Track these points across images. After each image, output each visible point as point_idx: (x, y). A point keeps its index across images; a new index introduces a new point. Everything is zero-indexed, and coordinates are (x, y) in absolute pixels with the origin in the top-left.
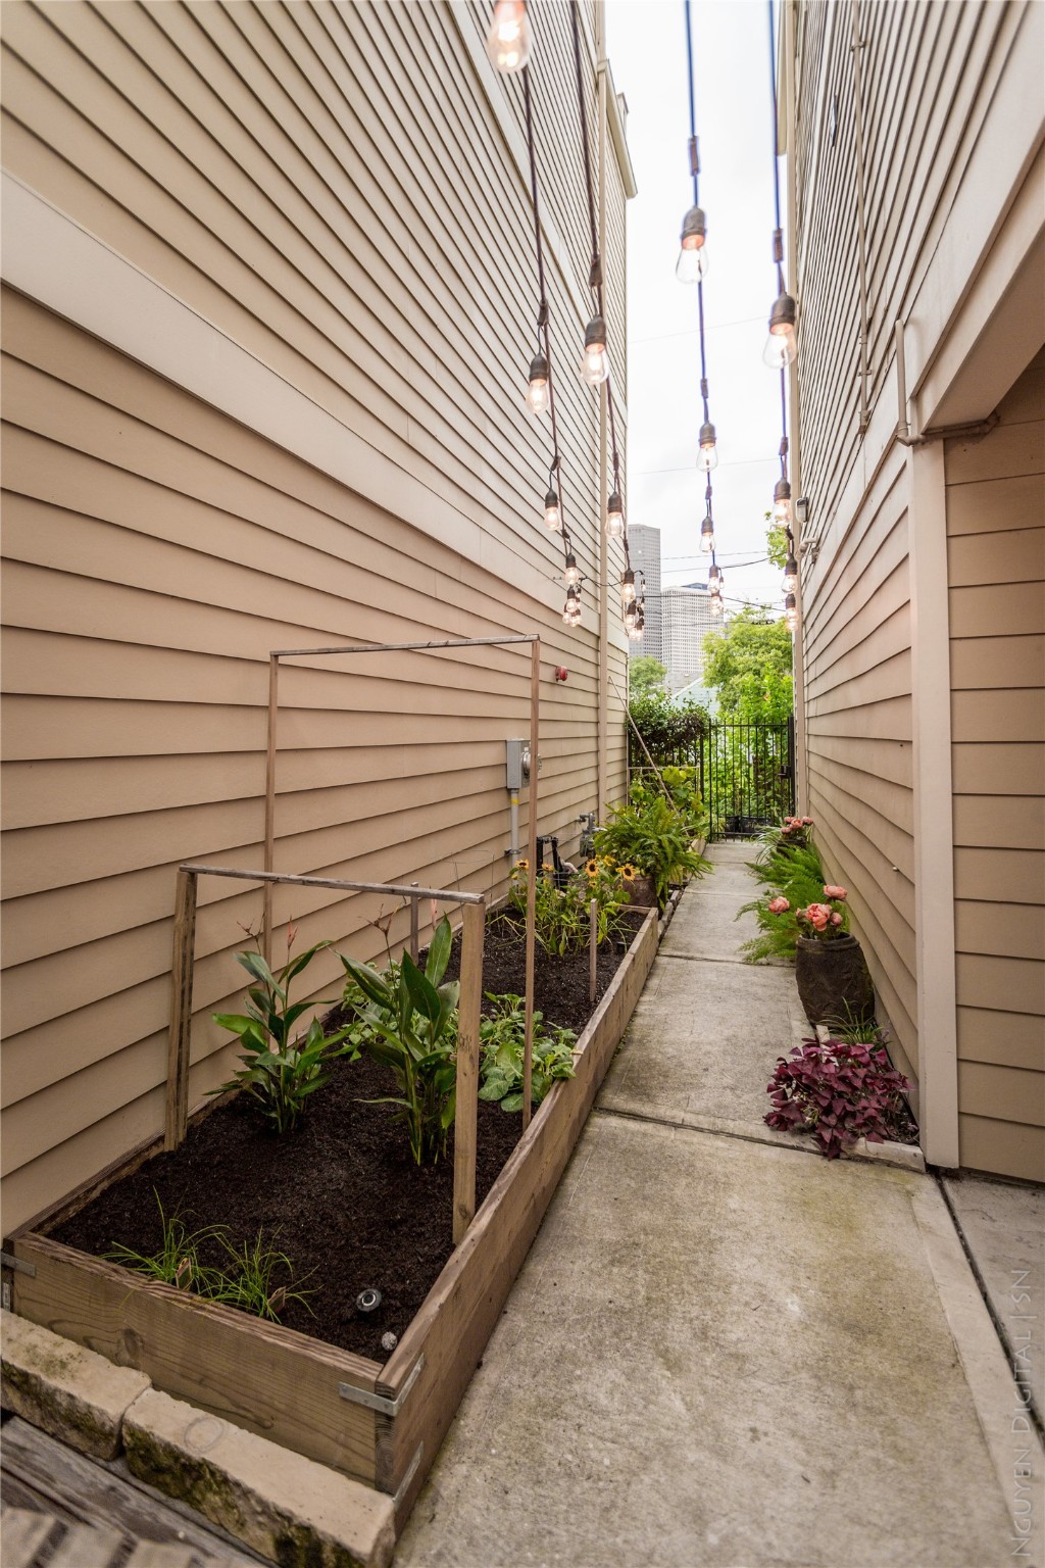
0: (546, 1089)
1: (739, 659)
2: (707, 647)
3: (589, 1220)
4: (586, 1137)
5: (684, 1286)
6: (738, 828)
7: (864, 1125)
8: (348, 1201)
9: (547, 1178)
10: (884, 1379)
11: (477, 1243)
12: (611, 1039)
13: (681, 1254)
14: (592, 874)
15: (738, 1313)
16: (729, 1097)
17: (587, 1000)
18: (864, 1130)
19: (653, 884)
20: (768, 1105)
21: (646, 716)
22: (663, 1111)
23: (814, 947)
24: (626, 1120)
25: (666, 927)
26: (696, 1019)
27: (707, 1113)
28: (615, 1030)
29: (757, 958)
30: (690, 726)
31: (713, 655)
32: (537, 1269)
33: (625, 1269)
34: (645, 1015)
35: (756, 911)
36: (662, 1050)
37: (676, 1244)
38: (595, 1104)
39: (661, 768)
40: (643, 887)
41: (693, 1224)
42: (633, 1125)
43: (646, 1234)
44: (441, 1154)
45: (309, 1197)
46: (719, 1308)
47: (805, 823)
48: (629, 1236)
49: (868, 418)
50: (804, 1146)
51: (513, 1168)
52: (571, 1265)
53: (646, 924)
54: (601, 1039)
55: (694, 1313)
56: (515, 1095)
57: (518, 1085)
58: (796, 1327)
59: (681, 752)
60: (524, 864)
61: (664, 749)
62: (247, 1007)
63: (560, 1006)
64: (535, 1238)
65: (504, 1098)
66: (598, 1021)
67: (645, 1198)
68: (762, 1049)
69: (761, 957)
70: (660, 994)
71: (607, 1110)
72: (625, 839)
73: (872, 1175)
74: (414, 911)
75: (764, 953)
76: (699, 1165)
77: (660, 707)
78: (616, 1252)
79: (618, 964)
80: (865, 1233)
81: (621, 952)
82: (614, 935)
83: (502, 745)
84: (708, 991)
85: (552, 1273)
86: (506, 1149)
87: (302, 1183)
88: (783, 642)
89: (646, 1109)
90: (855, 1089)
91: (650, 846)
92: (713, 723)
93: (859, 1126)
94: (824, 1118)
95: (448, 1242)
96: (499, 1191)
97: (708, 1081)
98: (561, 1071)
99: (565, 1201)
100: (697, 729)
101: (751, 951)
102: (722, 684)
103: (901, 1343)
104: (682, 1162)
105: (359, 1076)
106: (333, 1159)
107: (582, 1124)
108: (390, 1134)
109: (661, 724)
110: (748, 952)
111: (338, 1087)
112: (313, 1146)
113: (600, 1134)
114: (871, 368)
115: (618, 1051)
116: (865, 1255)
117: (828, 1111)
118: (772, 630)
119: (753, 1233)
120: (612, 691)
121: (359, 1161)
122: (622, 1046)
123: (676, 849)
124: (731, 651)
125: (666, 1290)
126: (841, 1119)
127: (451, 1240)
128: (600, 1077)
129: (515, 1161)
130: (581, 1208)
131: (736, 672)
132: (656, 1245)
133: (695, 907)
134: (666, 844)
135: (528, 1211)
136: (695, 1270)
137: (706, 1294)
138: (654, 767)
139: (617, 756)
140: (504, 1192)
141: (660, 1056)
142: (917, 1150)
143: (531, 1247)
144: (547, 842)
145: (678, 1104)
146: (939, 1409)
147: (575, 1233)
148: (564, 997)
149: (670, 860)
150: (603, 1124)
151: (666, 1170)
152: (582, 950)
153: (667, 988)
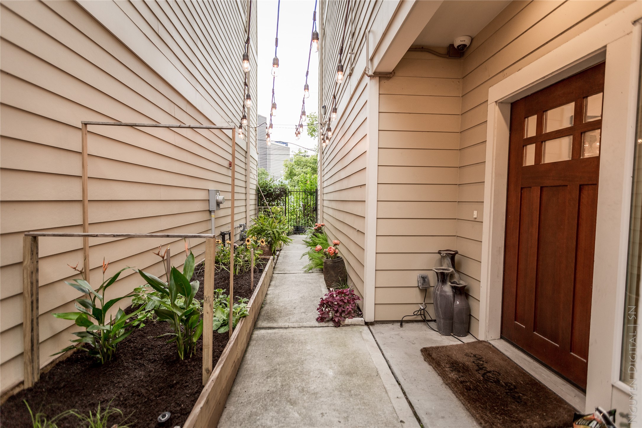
0: (237, 321)
1: (297, 170)
2: (285, 165)
3: (257, 366)
4: (252, 338)
5: (295, 378)
6: (298, 230)
7: (348, 314)
8: (146, 383)
9: (239, 355)
10: (359, 385)
11: (214, 381)
12: (259, 303)
13: (292, 368)
14: (248, 243)
15: (313, 381)
16: (303, 315)
17: (250, 289)
18: (347, 316)
19: (270, 248)
20: (317, 314)
21: (264, 187)
22: (281, 324)
23: (330, 262)
24: (267, 330)
25: (275, 264)
26: (290, 293)
27: (297, 321)
28: (261, 299)
29: (309, 271)
30: (281, 191)
31: (287, 168)
32: (238, 388)
33: (272, 378)
34: (271, 294)
35: (308, 255)
36: (278, 304)
37: (290, 365)
38: (255, 327)
39: (271, 207)
40: (267, 249)
41: (295, 357)
42: (270, 331)
43: (279, 365)
44: (193, 353)
45: (124, 387)
46: (307, 380)
47: (322, 225)
48: (273, 367)
49: (352, 70)
50: (329, 325)
51: (227, 351)
52: (251, 383)
53: (270, 261)
54: (256, 302)
55: (299, 384)
56: (223, 327)
57: (225, 323)
58: (332, 379)
59: (278, 201)
60: (219, 242)
61: (271, 200)
62: (77, 308)
63: (239, 293)
64: (235, 378)
65: (219, 329)
66: (255, 295)
67: (277, 354)
68: (313, 299)
69: (310, 270)
70: (276, 286)
71: (260, 328)
72: (259, 232)
73: (350, 329)
74: (168, 261)
75: (311, 269)
76: (296, 338)
77: (270, 183)
78: (268, 374)
79: (260, 276)
80: (349, 346)
81: (261, 271)
82: (258, 265)
83: (207, 192)
84: (293, 283)
85: (244, 388)
86: (222, 346)
87: (119, 382)
88: (311, 165)
89: (275, 325)
90: (345, 303)
91: (269, 234)
92: (290, 190)
93: (346, 315)
94: (336, 314)
95: (200, 385)
96: (222, 360)
97: (296, 311)
98: (243, 313)
99: (247, 362)
100: (284, 193)
101: (306, 269)
102: (290, 179)
103: (363, 374)
104: (290, 339)
105: (145, 333)
106: (135, 369)
107: (250, 334)
108: (166, 352)
109: (270, 190)
110: (305, 269)
111: (134, 340)
112: (123, 366)
113: (258, 337)
114: (353, 52)
115: (262, 307)
116: (350, 352)
117: (337, 312)
118: (308, 160)
119: (316, 355)
120: (251, 176)
121: (150, 367)
122: (263, 306)
123: (279, 234)
124: (293, 167)
125: (288, 381)
126: (341, 314)
127: (202, 384)
128: (256, 317)
129: (228, 348)
130: (253, 363)
131: (295, 175)
132: (283, 368)
133: (285, 257)
134: (275, 232)
135: (233, 368)
136: (298, 372)
137: (302, 378)
138: (268, 207)
139: (253, 202)
140: (224, 360)
141: (278, 307)
142: (362, 319)
143: (234, 382)
144: (227, 234)
145: (286, 321)
146: (374, 388)
147: (252, 372)
148: (240, 289)
149: (277, 238)
150: (258, 333)
151: (284, 343)
152: (246, 272)
153: (278, 284)
